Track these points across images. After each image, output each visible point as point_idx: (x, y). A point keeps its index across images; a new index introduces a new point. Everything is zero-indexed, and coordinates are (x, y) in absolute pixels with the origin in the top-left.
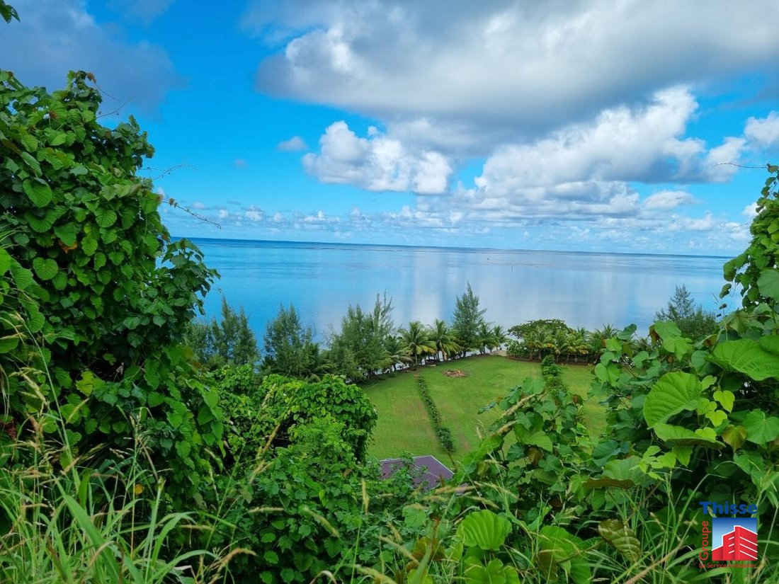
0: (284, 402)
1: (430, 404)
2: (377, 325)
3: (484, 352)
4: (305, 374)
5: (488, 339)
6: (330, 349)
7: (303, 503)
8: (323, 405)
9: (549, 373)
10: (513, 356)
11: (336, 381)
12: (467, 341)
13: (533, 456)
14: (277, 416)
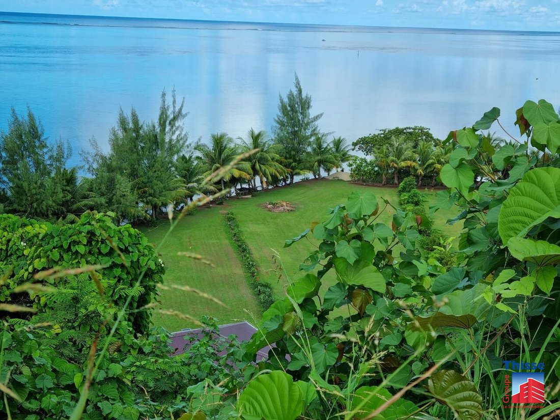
0: (23, 255)
1: (244, 250)
2: (163, 140)
3: (319, 175)
4: (58, 215)
5: (325, 156)
6: (94, 177)
7: (49, 393)
8: (82, 256)
9: (408, 202)
10: (359, 180)
11: (99, 221)
12: (295, 161)
13: (358, 301)
14: (13, 276)
